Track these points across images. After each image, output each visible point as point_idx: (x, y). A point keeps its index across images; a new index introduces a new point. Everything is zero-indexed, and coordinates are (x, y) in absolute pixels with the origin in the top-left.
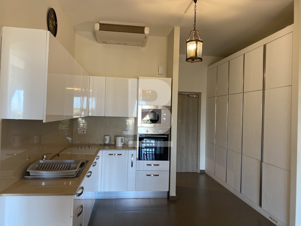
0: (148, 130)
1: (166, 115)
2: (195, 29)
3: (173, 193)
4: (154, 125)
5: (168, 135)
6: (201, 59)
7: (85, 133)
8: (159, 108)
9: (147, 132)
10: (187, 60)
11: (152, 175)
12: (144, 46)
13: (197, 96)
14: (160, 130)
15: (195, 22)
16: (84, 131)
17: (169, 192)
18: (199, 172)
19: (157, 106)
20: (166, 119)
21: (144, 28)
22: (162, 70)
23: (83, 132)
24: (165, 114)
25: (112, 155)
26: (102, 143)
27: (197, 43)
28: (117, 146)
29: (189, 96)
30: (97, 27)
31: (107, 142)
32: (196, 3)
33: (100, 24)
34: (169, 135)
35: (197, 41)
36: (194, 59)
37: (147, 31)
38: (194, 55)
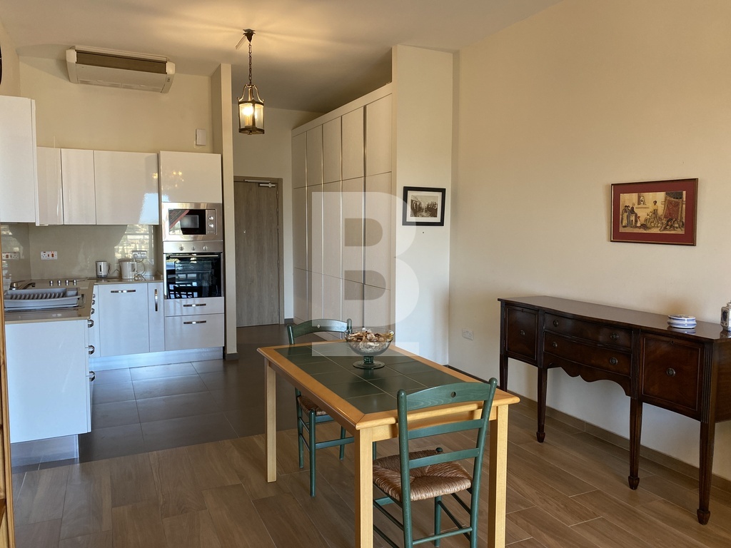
0: (183, 246)
1: (215, 218)
2: (251, 83)
3: (232, 349)
4: (194, 238)
5: (219, 254)
6: (262, 131)
7: (56, 257)
8: (202, 208)
9: (182, 249)
10: (241, 130)
11: (194, 323)
12: (166, 92)
13: (274, 185)
14: (204, 245)
15: (250, 72)
16: (53, 255)
17: (224, 348)
18: (282, 322)
19: (198, 204)
20: (215, 226)
21: (165, 63)
22: (202, 137)
23: (50, 256)
24: (212, 218)
25: (117, 292)
26: (94, 275)
27: (254, 106)
28: (124, 278)
29: (259, 186)
30: (72, 57)
31: (103, 273)
32: (250, 41)
33: (78, 52)
34: (222, 254)
35: (254, 102)
36: (252, 129)
37: (170, 69)
38: (251, 124)
